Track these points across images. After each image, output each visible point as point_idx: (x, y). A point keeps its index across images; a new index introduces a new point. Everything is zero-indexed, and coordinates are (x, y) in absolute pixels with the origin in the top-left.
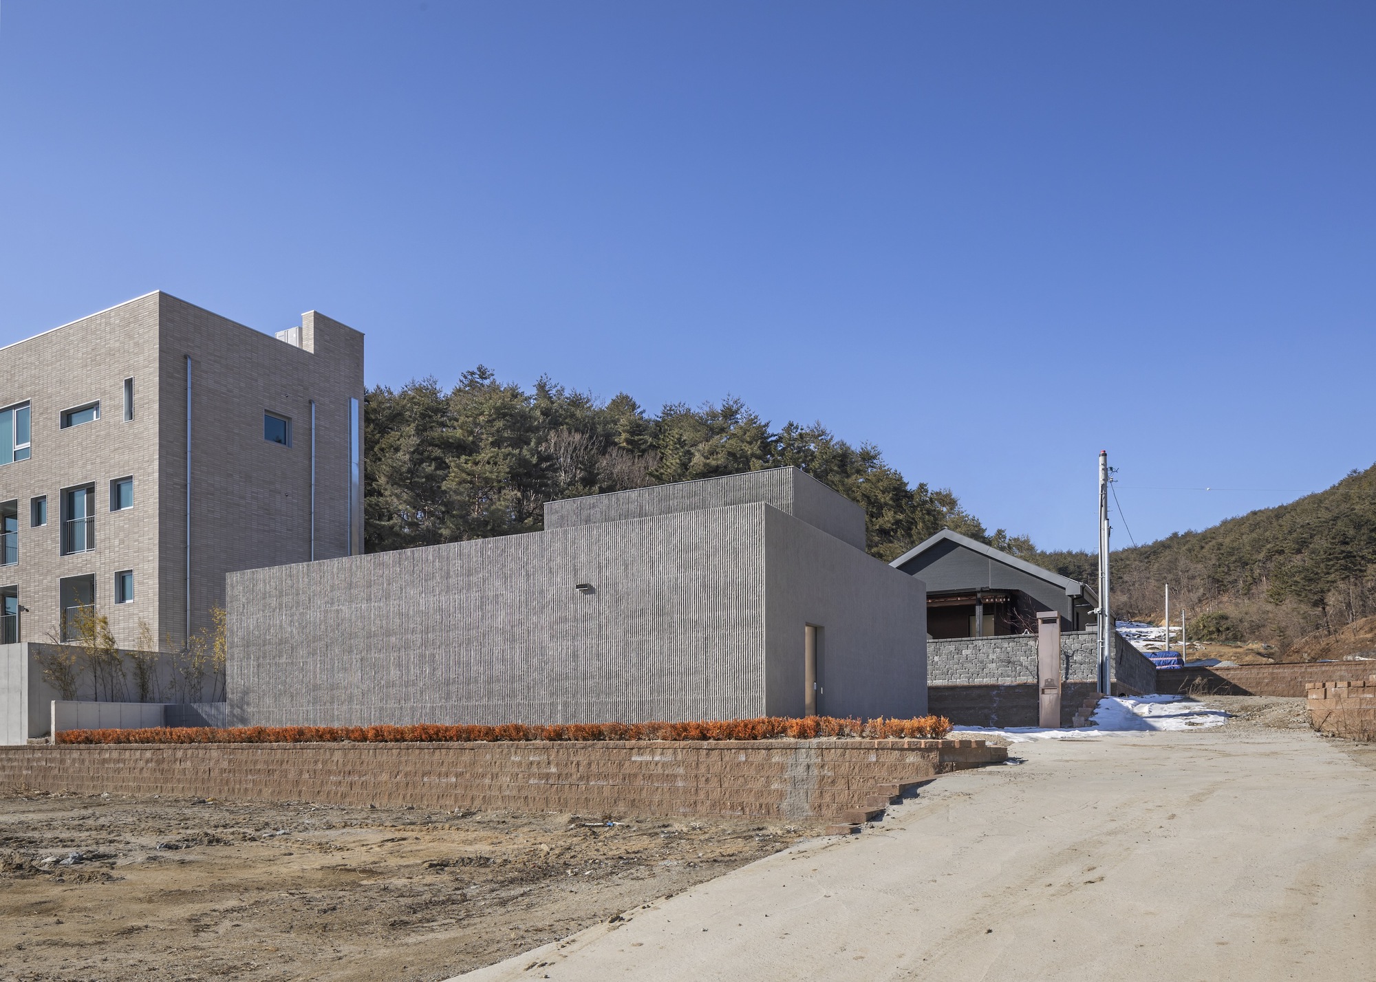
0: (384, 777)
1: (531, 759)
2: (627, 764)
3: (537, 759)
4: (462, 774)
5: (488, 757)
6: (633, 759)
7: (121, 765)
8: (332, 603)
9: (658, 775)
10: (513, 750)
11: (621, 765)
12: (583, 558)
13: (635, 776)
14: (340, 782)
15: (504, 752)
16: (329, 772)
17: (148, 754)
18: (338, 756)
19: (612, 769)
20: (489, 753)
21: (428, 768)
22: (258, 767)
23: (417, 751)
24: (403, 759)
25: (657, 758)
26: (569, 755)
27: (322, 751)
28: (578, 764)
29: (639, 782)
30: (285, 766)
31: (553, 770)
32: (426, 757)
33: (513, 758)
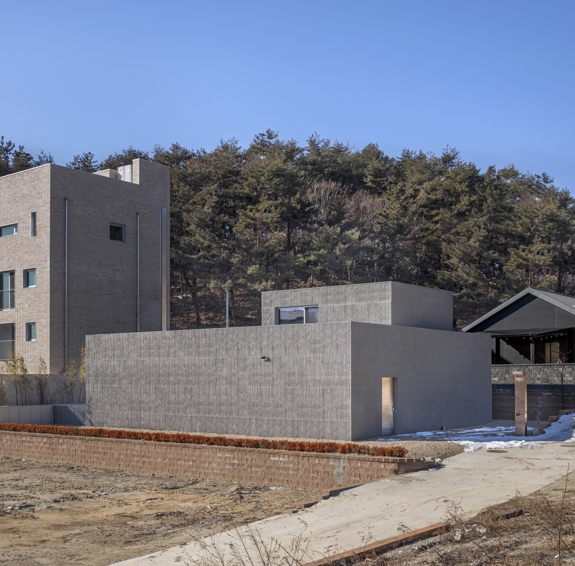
0: (159, 460)
1: (226, 455)
2: (268, 461)
3: (228, 456)
4: (195, 461)
5: (207, 453)
6: (271, 459)
7: (32, 444)
8: (141, 356)
9: (281, 467)
10: (218, 451)
11: (265, 461)
12: (265, 343)
13: (272, 467)
14: (139, 461)
15: (214, 451)
16: (134, 456)
17: (45, 440)
18: (138, 447)
19: (262, 463)
20: (207, 451)
21: (180, 457)
22: (99, 450)
23: (175, 448)
24: (168, 451)
25: (281, 459)
26: (243, 455)
27: (130, 444)
28: (247, 459)
29: (273, 470)
30: (112, 451)
31: (236, 462)
32: (179, 451)
33: (218, 455)
